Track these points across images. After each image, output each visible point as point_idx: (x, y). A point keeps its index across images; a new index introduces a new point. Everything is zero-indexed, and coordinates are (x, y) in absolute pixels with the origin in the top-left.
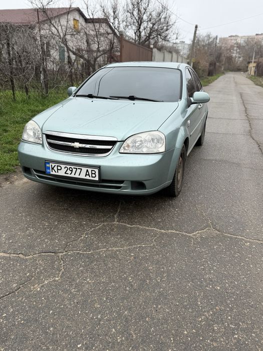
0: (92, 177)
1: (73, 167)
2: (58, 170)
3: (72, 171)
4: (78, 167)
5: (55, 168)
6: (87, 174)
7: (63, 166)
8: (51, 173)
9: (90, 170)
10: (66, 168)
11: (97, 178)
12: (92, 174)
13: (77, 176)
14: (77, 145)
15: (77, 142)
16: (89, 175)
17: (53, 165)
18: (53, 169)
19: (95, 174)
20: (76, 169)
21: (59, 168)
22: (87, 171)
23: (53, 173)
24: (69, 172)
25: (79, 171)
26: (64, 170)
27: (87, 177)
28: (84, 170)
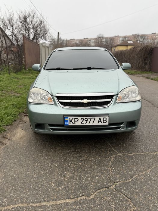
0: (103, 123)
1: (88, 118)
2: (75, 121)
3: (87, 121)
4: (92, 117)
5: (73, 121)
6: (100, 121)
7: (79, 118)
8: (69, 125)
9: (102, 118)
10: (82, 119)
11: (107, 123)
12: (103, 120)
13: (91, 124)
14: (85, 101)
15: (85, 99)
16: (101, 122)
17: (71, 118)
18: (71, 121)
19: (106, 120)
20: (91, 118)
21: (76, 120)
22: (100, 119)
23: (71, 124)
24: (84, 122)
25: (93, 120)
26: (80, 121)
27: (100, 124)
28: (97, 118)
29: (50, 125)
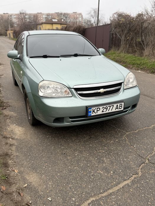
0: (120, 109)
1: (108, 106)
2: (97, 111)
3: (107, 109)
4: (111, 105)
5: (96, 111)
6: (117, 107)
7: (101, 107)
8: (92, 115)
9: (119, 105)
10: (103, 108)
11: (122, 109)
12: (120, 106)
13: (110, 111)
14: (102, 90)
15: (102, 88)
16: (118, 108)
17: (94, 108)
18: (93, 111)
19: (121, 106)
20: (110, 106)
21: (98, 109)
22: (117, 105)
23: (94, 114)
24: (105, 110)
25: (111, 107)
26: (101, 110)
27: (117, 110)
28: (115, 105)
29: (71, 118)
